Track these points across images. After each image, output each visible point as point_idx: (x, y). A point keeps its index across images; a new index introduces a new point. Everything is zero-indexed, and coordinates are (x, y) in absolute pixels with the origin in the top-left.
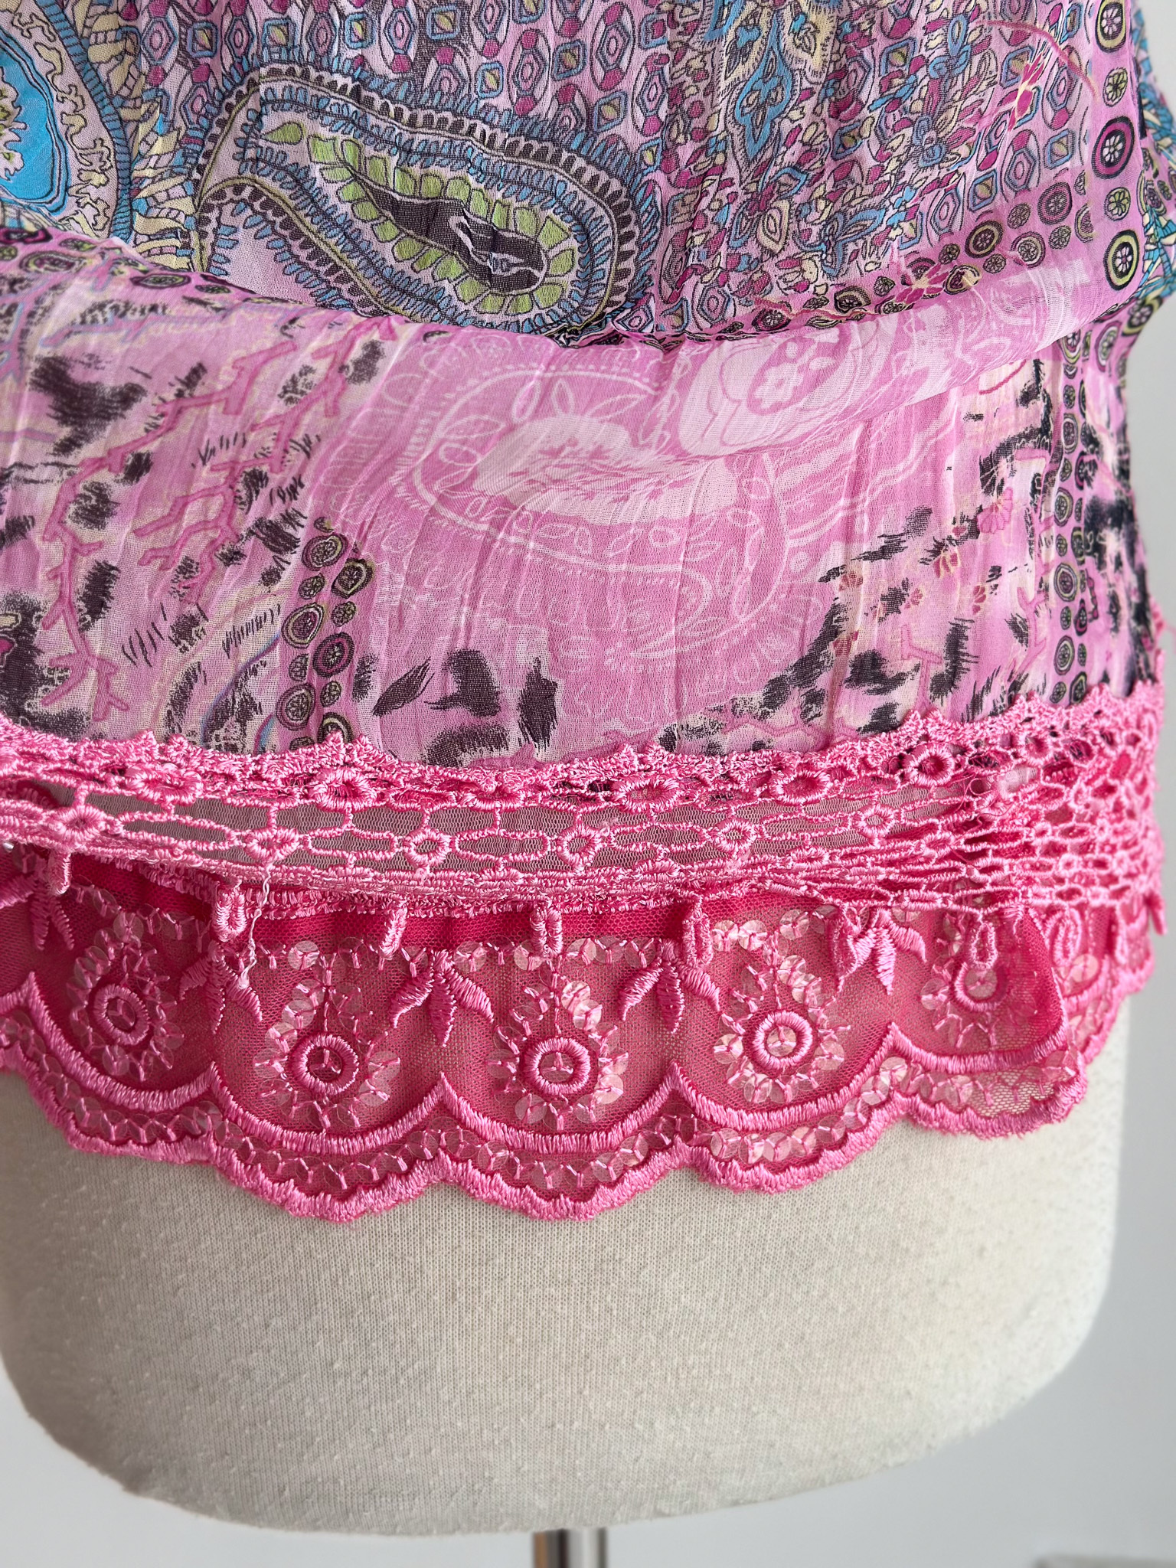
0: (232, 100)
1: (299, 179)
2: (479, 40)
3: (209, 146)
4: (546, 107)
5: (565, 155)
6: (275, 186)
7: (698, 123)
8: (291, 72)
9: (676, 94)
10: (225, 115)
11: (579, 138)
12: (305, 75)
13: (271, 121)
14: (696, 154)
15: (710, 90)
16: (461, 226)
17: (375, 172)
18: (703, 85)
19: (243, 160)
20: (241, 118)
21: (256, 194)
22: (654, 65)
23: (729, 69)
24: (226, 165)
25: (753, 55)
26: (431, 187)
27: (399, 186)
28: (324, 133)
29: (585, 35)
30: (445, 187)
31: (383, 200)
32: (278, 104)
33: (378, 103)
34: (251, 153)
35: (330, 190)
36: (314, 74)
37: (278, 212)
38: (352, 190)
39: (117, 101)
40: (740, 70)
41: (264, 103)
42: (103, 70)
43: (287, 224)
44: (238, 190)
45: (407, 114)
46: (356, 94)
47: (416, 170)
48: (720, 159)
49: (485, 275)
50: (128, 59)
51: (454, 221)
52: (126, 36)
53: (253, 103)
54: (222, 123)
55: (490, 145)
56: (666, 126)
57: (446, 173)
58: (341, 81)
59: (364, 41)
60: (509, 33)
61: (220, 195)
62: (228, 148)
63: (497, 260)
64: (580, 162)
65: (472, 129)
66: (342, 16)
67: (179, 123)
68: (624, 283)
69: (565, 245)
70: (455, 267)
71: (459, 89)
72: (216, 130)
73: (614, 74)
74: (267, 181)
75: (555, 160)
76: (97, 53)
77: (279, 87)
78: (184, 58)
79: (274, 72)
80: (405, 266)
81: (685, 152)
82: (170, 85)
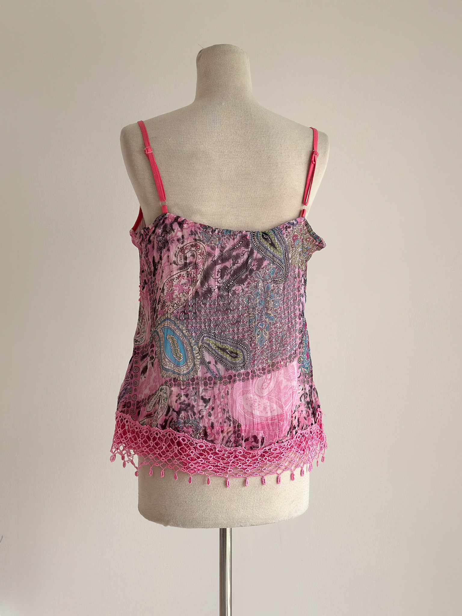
0: (200, 336)
1: (209, 345)
2: (228, 330)
3: (198, 341)
4: (236, 338)
5: (239, 344)
6: (206, 346)
7: (254, 342)
8: (207, 333)
9: (251, 338)
10: (199, 338)
11: (240, 342)
12: (208, 334)
13: (205, 338)
14: (254, 345)
15: (255, 338)
16: (228, 351)
17: (217, 344)
18: (254, 338)
19: (202, 343)
20: (201, 338)
21: (204, 347)
22: (248, 335)
23: (257, 336)
24: (200, 344)
25: (260, 335)
26: (224, 347)
27: (220, 346)
28: (211, 340)
29: (240, 331)
30: (225, 347)
31: (218, 347)
32: (206, 337)
33: (217, 337)
34: (203, 342)
35: (212, 346)
36: (209, 334)
37: (207, 348)
38: (215, 346)
39: (187, 337)
40: (258, 337)
41: (204, 337)
42: (185, 333)
43: (208, 349)
44: (202, 346)
45: (220, 338)
46: (214, 336)
47: (222, 344)
48: (257, 346)
49: (232, 356)
50: (188, 332)
51: (227, 350)
52: (187, 330)
53: (203, 337)
54: (199, 339)
55: (230, 342)
56: (251, 341)
57: (226, 345)
58: (212, 334)
59: (215, 330)
60: (231, 330)
61: (200, 347)
62: (200, 342)
63: (232, 355)
64: (241, 344)
65: (228, 340)
66: (212, 327)
67: (195, 339)
68: (248, 359)
69: (240, 353)
70: (228, 356)
71: (226, 336)
72: (198, 340)
73: (244, 336)
74: (205, 345)
75: (238, 344)
76: (184, 332)
77: (205, 335)
78: (194, 332)
79: (205, 333)
80: (222, 355)
81: (253, 345)
82: (193, 335)
